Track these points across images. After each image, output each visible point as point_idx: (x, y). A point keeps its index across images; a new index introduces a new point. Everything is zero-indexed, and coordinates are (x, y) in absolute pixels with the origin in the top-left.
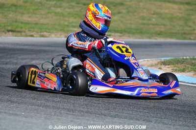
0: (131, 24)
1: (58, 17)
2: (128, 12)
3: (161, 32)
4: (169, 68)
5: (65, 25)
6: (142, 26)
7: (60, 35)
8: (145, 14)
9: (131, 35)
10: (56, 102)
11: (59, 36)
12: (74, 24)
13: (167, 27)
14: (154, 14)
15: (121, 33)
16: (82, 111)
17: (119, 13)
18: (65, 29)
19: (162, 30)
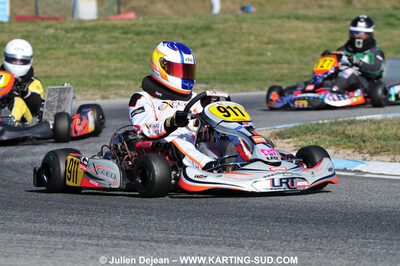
0: (226, 64)
1: (89, 62)
2: (221, 43)
3: (282, 76)
4: (289, 143)
5: (103, 76)
6: (247, 68)
7: (93, 95)
8: (252, 45)
9: (225, 86)
10: (69, 224)
11: (89, 96)
12: (119, 73)
13: (295, 66)
14: (268, 43)
15: (207, 83)
16: (116, 237)
17: (204, 45)
18: (102, 83)
19: (285, 71)
